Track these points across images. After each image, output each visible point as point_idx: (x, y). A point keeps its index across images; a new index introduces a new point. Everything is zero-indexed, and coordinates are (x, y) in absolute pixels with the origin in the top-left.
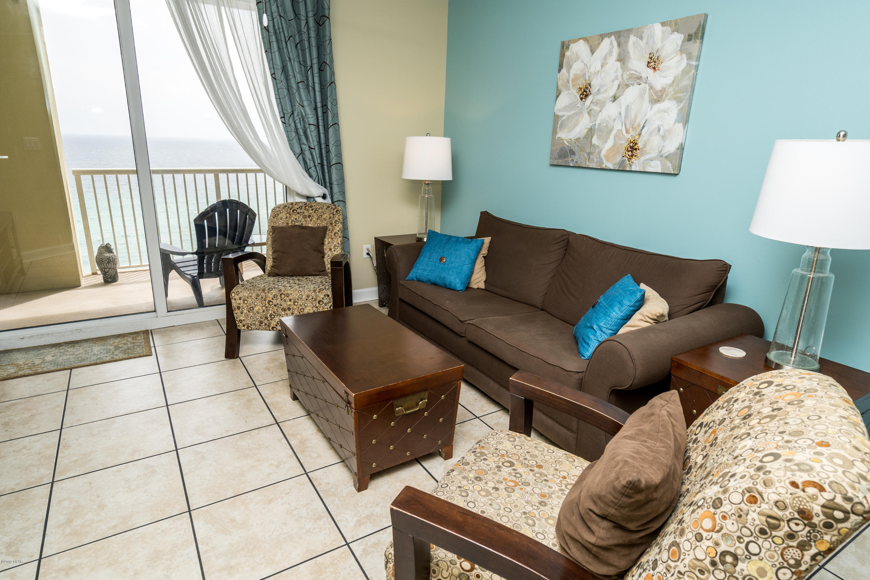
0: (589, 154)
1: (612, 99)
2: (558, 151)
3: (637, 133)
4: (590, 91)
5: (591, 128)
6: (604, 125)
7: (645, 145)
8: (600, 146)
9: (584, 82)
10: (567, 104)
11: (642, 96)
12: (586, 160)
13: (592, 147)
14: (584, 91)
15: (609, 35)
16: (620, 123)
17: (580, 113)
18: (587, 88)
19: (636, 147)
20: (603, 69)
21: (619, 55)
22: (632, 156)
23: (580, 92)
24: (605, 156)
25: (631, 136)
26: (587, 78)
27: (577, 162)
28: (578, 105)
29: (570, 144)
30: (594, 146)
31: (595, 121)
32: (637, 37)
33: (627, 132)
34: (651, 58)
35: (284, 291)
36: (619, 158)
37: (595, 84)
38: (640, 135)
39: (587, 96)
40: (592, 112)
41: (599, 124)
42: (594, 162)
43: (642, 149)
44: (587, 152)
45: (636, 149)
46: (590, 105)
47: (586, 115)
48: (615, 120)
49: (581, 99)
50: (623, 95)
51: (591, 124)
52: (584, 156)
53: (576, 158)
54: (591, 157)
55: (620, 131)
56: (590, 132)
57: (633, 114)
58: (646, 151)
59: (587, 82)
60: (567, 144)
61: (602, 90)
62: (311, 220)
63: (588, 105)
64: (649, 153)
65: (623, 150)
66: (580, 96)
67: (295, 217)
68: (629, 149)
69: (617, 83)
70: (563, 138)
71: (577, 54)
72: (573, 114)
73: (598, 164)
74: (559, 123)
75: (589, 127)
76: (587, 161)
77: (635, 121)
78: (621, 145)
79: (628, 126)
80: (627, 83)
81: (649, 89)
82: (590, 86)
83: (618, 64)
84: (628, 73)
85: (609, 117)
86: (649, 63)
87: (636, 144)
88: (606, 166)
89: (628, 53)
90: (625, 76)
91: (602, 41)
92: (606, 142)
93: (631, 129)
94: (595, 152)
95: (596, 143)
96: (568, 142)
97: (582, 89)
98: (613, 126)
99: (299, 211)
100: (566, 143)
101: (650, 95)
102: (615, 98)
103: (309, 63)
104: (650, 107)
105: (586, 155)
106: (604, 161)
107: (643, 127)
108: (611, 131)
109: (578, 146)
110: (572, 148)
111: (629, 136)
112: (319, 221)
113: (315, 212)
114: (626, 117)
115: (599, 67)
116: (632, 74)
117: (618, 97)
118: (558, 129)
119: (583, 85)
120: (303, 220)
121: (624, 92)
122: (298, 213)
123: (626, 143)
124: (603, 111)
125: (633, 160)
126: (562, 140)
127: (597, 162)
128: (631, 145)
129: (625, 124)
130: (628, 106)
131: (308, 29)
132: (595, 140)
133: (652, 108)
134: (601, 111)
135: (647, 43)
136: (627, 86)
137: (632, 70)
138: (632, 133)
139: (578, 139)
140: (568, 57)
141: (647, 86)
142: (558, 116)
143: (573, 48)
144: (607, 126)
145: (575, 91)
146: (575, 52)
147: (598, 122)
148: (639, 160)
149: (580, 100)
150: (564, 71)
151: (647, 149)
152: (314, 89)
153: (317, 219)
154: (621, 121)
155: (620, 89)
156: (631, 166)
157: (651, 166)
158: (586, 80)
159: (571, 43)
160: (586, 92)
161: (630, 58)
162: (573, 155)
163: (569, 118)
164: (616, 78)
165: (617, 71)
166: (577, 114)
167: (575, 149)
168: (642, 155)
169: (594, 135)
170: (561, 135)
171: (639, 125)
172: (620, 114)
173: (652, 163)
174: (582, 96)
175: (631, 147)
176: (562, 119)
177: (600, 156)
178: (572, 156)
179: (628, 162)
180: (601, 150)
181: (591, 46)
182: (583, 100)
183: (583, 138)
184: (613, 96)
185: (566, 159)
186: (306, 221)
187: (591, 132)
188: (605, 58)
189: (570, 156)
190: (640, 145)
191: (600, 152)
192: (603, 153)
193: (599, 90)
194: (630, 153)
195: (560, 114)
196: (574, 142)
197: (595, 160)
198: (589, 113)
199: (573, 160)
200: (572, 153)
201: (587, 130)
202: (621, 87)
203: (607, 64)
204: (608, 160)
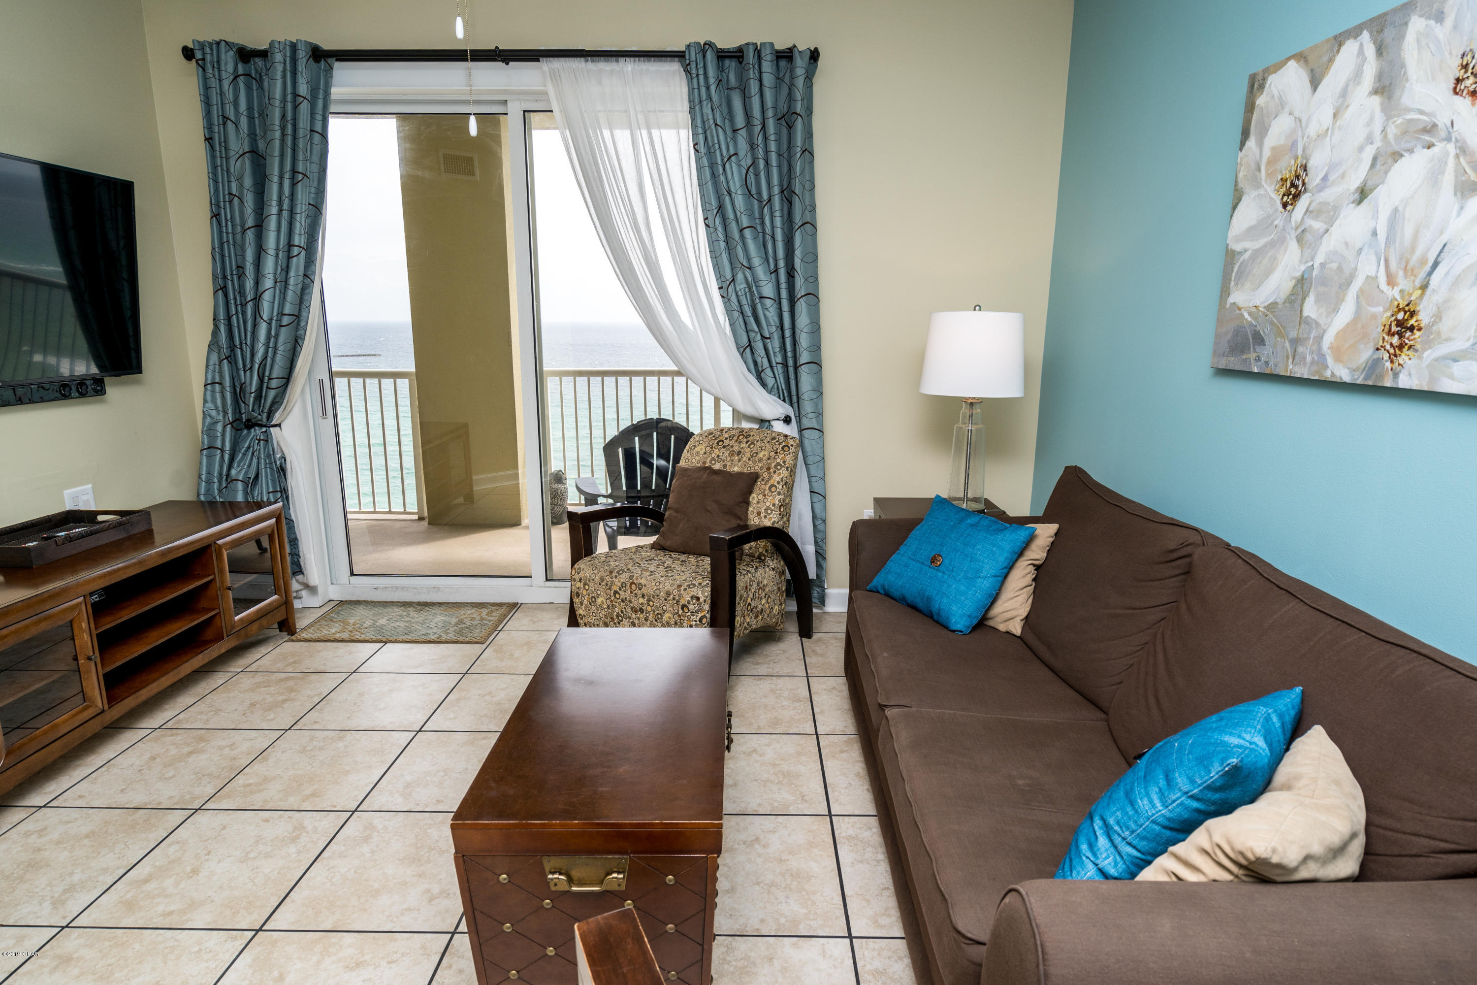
0: (1296, 342)
1: (1357, 196)
2: (1229, 336)
3: (1418, 283)
4: (1304, 184)
5: (1303, 276)
6: (1334, 266)
7: (1438, 317)
8: (1321, 321)
9: (1293, 162)
10: (1254, 223)
11: (1434, 178)
12: (1288, 357)
13: (1303, 326)
14: (1293, 185)
15: (1354, 32)
16: (1373, 258)
17: (1279, 243)
18: (1298, 177)
19: (1412, 322)
20: (1338, 123)
21: (1380, 77)
22: (1401, 347)
23: (1283, 190)
24: (1331, 348)
25: (1401, 291)
26: (1300, 152)
27: (1267, 363)
28: (1275, 223)
29: (1256, 319)
30: (1304, 321)
31: (1312, 260)
32: (1428, 18)
33: (1391, 282)
34: (1465, 67)
35: (637, 579)
36: (1366, 354)
37: (1318, 162)
38: (1424, 287)
39: (1296, 196)
40: (1308, 236)
41: (1322, 265)
42: (1305, 364)
43: (1430, 326)
44: (1291, 337)
45: (1412, 329)
46: (1303, 218)
47: (1293, 245)
48: (1360, 251)
49: (1285, 206)
50: (1383, 183)
51: (1303, 268)
52: (1283, 347)
53: (1265, 352)
54: (1300, 349)
55: (1372, 280)
56: (1299, 286)
57: (1408, 231)
58: (1439, 333)
59: (1299, 162)
60: (1249, 319)
61: (1332, 178)
62: (739, 460)
63: (1299, 219)
64: (1448, 339)
65: (1376, 332)
66: (1282, 198)
67: (718, 453)
68: (1394, 329)
69: (1369, 152)
70: (1240, 306)
71: (1280, 98)
72: (1265, 246)
73: (1315, 368)
74: (1236, 269)
75: (1298, 274)
76: (1290, 360)
77: (1413, 249)
78: (1374, 316)
79: (1393, 265)
80: (1397, 149)
81: (1457, 156)
82: (1305, 170)
83: (1376, 100)
84: (1400, 121)
85: (1346, 244)
86: (1458, 81)
87: (1413, 314)
88: (1333, 374)
89: (1403, 66)
90: (1392, 131)
91: (1338, 51)
92: (1336, 310)
93: (1401, 273)
94: (1308, 338)
95: (1313, 316)
96: (1250, 314)
97: (1286, 180)
98: (1356, 269)
99: (727, 442)
100: (1246, 315)
101: (1460, 171)
102: (1363, 194)
103: (765, 196)
104: (1456, 207)
105: (1287, 344)
106: (1330, 361)
107: (1436, 264)
108: (1349, 283)
109: (1272, 323)
110: (1258, 328)
111: (1395, 293)
112: (751, 463)
113: (749, 447)
114: (1389, 241)
115: (1327, 120)
116: (1411, 120)
117: (1372, 191)
118: (1232, 283)
119: (1290, 171)
120: (729, 459)
121: (1386, 173)
122: (724, 447)
123: (1385, 311)
124: (1332, 230)
125: (1403, 358)
126: (1240, 309)
127: (1312, 363)
128: (1400, 316)
129: (1387, 261)
130: (1396, 210)
131: (766, 138)
132: (1310, 309)
133: (1462, 208)
134: (1327, 231)
135: (1455, 27)
136: (1397, 156)
137: (1409, 110)
138: (1403, 283)
139: (1272, 307)
140: (1262, 108)
141: (1451, 148)
142: (1233, 251)
143: (1272, 86)
144: (1340, 269)
145: (1273, 187)
146: (1276, 94)
147: (1319, 259)
148: (1420, 358)
149: (1281, 208)
150: (1251, 143)
151: (1444, 327)
152: (773, 237)
153: (749, 459)
154: (1376, 254)
155: (1378, 167)
156: (1396, 375)
157: (1452, 377)
158: (1296, 158)
159: (1269, 74)
160: (1296, 187)
161: (1407, 80)
162: (1260, 344)
163: (1257, 254)
164: (1369, 140)
165: (1370, 122)
166: (1272, 244)
167: (1266, 331)
168: (1428, 344)
169: (1308, 295)
170: (1239, 297)
171: (1423, 261)
172: (1375, 233)
173: (1457, 368)
174: (1285, 198)
175: (1400, 323)
176: (1242, 259)
177: (1320, 348)
178: (1258, 348)
179: (1388, 365)
180: (1324, 331)
181: (1312, 70)
182: (1289, 208)
183: (1284, 303)
184: (1358, 188)
185: (1244, 356)
186: (732, 461)
187: (1302, 285)
188: (1344, 94)
189: (1254, 349)
190: (1424, 317)
191: (1319, 338)
192: (1328, 339)
193: (1325, 179)
194: (1395, 340)
195: (1238, 247)
196: (1264, 313)
197: (1309, 359)
198: (1300, 240)
199: (1258, 359)
200: (1259, 340)
201: (1292, 284)
202: (1379, 163)
203: (1348, 106)
204: (1338, 359)
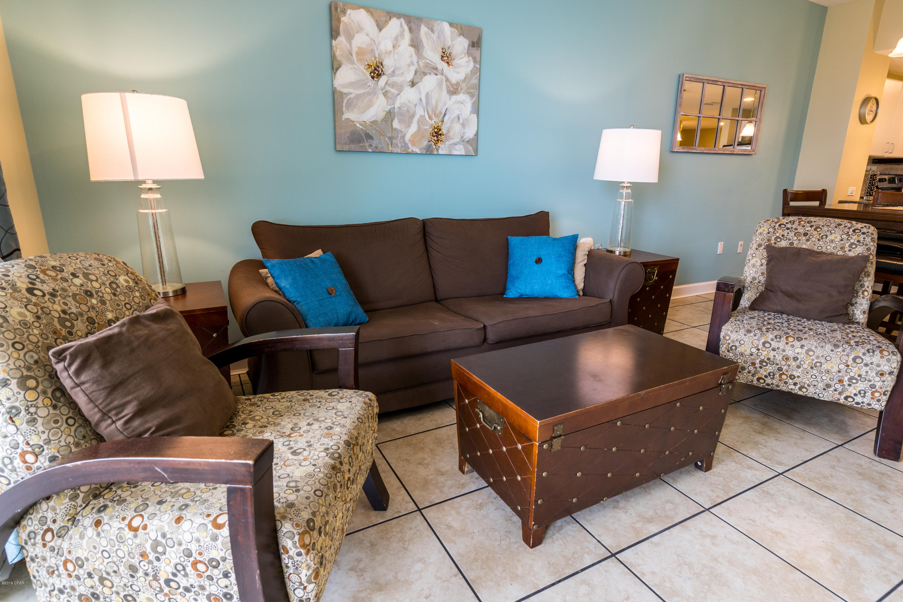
0: (391, 138)
1: (410, 83)
2: (348, 135)
3: (440, 120)
4: (382, 71)
5: (390, 111)
6: (405, 109)
7: (448, 131)
8: (403, 130)
9: (373, 59)
10: (354, 81)
11: (440, 85)
12: (388, 145)
13: (394, 131)
14: (375, 69)
15: (399, 16)
16: (422, 109)
17: (373, 93)
18: (378, 67)
19: (440, 132)
20: (396, 51)
21: (412, 40)
22: (438, 141)
23: (370, 70)
24: (409, 141)
25: (435, 122)
26: (377, 56)
27: (376, 147)
28: (369, 84)
29: (365, 127)
30: (396, 130)
31: (393, 104)
32: (428, 28)
33: (430, 118)
34: (444, 53)
36: (425, 143)
37: (389, 64)
38: (442, 121)
39: (379, 75)
40: (389, 94)
41: (399, 108)
42: (398, 147)
43: (446, 134)
44: (388, 136)
45: (440, 135)
46: (385, 86)
47: (381, 97)
48: (416, 105)
49: (373, 77)
50: (421, 82)
51: (389, 107)
52: (385, 140)
53: (375, 143)
54: (394, 141)
55: (422, 117)
56: (389, 115)
57: (434, 102)
58: (450, 136)
59: (377, 59)
60: (361, 127)
61: (397, 73)
63: (383, 85)
64: (453, 138)
65: (428, 135)
66: (370, 74)
68: (434, 134)
69: (413, 69)
70: (353, 120)
71: (359, 24)
72: (364, 93)
73: (403, 149)
74: (345, 101)
75: (387, 110)
76: (390, 146)
77: (437, 109)
78: (426, 130)
79: (430, 113)
80: (424, 71)
81: (446, 81)
82: (382, 65)
83: (412, 50)
84: (424, 61)
85: (409, 101)
86: (442, 57)
87: (440, 130)
88: (412, 151)
89: (421, 41)
90: (421, 64)
91: (390, 19)
92: (409, 126)
93: (434, 116)
94: (398, 137)
95: (399, 128)
96: (361, 125)
97: (371, 66)
98: (415, 112)
100: (358, 125)
101: (448, 87)
102: (413, 84)
104: (448, 98)
105: (387, 139)
106: (410, 145)
107: (445, 115)
108: (413, 116)
109: (376, 130)
110: (368, 131)
111: (433, 122)
114: (427, 103)
115: (390, 48)
116: (428, 63)
117: (417, 83)
118: (344, 109)
119: (373, 62)
121: (422, 79)
123: (430, 128)
124: (401, 94)
125: (439, 144)
126: (353, 122)
127: (402, 147)
128: (436, 130)
129: (427, 111)
130: (428, 93)
132: (396, 124)
133: (450, 98)
134: (399, 94)
135: (438, 37)
136: (425, 74)
137: (427, 59)
138: (435, 119)
139: (374, 122)
140: (346, 24)
141: (443, 77)
143: (352, 15)
144: (408, 111)
145: (363, 66)
146: (355, 21)
147: (397, 105)
148: (445, 144)
149: (370, 78)
151: (451, 134)
154: (423, 107)
155: (418, 75)
156: (438, 150)
157: (456, 150)
158: (375, 58)
159: (348, 8)
160: (378, 71)
161: (424, 47)
162: (370, 139)
163: (358, 97)
164: (412, 63)
165: (411, 56)
166: (369, 94)
167: (373, 133)
168: (447, 140)
169: (394, 119)
170: (348, 115)
171: (441, 113)
172: (421, 100)
173: (457, 147)
174: (372, 74)
175: (436, 133)
176: (349, 97)
177: (404, 141)
178: (369, 141)
179: (434, 146)
180: (405, 134)
181: (377, 21)
182: (375, 79)
183: (382, 121)
184: (410, 81)
185: (361, 144)
187: (390, 115)
188: (396, 39)
189: (367, 141)
190: (444, 131)
191: (403, 137)
192: (408, 137)
193: (393, 72)
194: (435, 138)
195: (345, 91)
196: (370, 125)
197: (399, 145)
199: (371, 146)
200: (369, 137)
201: (385, 113)
202: (418, 74)
203: (399, 46)
204: (413, 145)
